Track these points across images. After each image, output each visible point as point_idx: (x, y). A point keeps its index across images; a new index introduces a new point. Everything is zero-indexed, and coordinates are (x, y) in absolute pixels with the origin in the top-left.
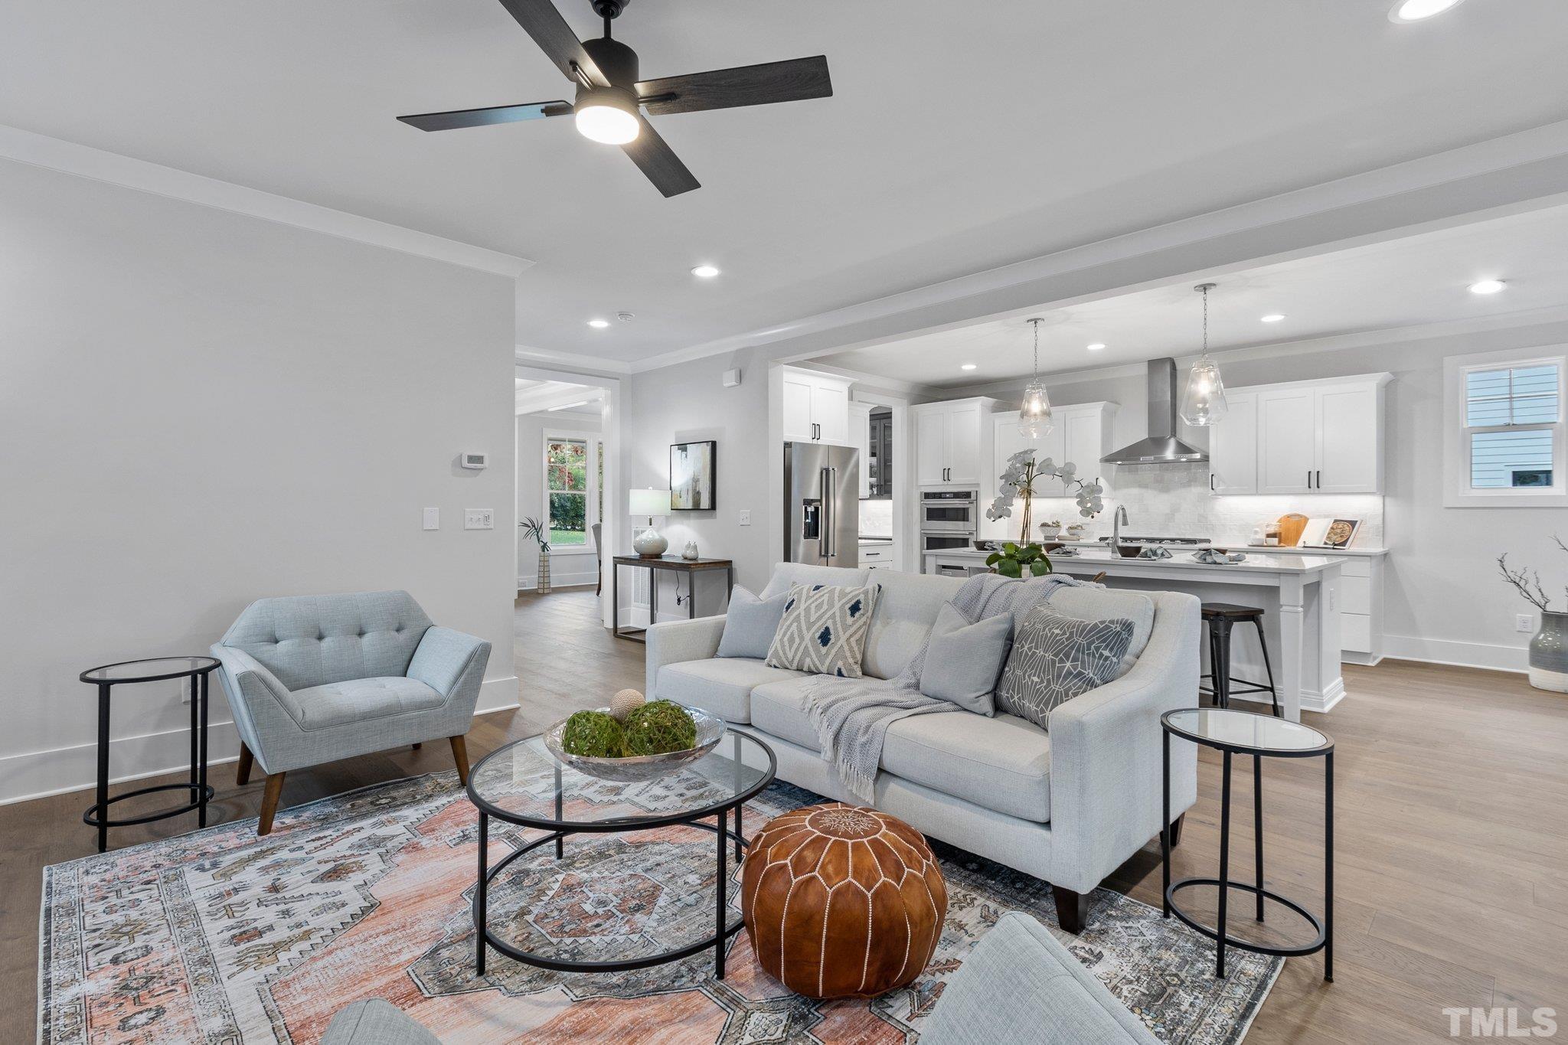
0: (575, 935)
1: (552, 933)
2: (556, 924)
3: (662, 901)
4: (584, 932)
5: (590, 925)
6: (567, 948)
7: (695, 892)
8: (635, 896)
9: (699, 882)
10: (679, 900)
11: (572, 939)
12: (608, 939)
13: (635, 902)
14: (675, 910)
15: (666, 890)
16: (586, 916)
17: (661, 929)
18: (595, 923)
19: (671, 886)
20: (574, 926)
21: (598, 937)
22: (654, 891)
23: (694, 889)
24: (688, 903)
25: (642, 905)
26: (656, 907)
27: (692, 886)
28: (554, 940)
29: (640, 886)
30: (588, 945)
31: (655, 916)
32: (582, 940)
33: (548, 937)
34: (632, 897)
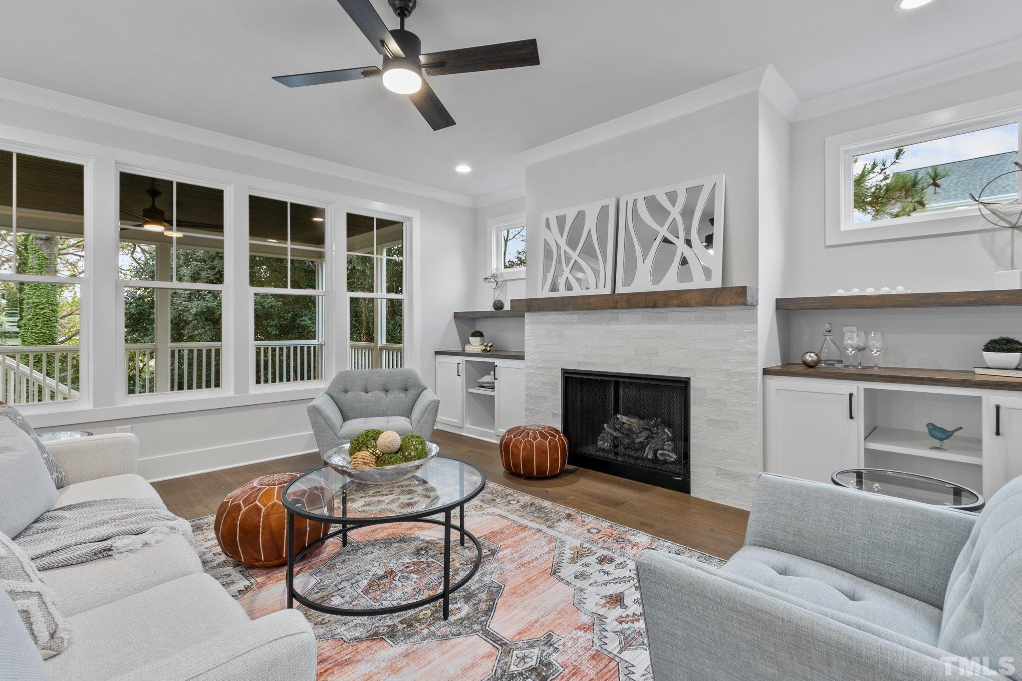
0: (420, 562)
1: (433, 562)
2: (432, 568)
3: (364, 583)
4: (414, 564)
5: (412, 568)
6: (423, 556)
7: (339, 590)
8: (382, 586)
9: (333, 599)
10: (352, 584)
11: (421, 560)
12: (400, 561)
13: (384, 581)
14: (358, 577)
15: (359, 591)
16: (414, 572)
17: (369, 566)
18: (409, 569)
19: (355, 594)
20: (421, 567)
21: (406, 561)
22: (369, 589)
23: (339, 592)
24: (348, 582)
25: (379, 580)
26: (369, 579)
27: (339, 595)
28: (431, 559)
29: (378, 593)
30: (411, 558)
31: (371, 573)
32: (415, 560)
33: (435, 561)
34: (385, 585)
